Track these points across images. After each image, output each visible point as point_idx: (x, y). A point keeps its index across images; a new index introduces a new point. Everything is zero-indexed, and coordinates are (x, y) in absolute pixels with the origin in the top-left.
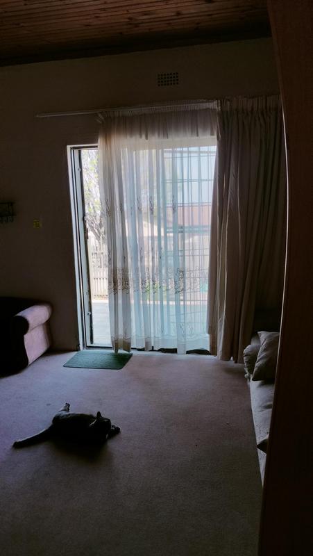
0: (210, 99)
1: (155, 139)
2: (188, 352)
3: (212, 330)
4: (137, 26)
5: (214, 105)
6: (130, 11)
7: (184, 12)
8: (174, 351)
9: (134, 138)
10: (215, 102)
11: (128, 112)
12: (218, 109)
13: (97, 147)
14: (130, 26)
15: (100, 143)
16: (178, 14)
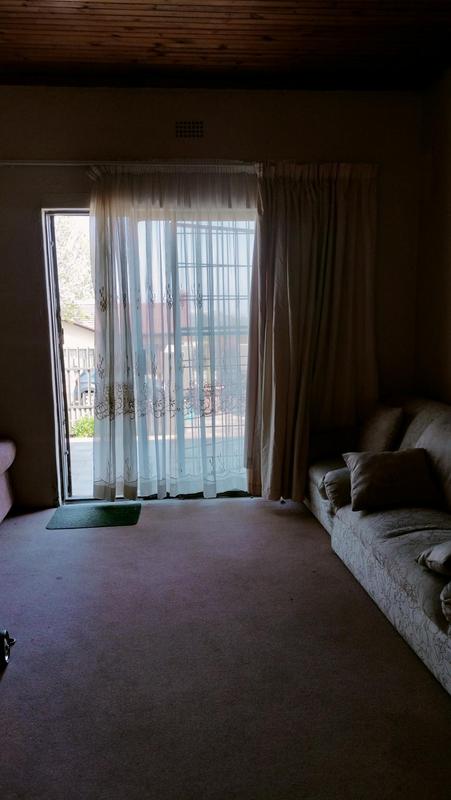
0: (249, 161)
1: (173, 207)
2: (219, 495)
3: (253, 463)
4: (161, 54)
5: (255, 169)
6: (165, 36)
7: (229, 47)
8: (200, 495)
9: (143, 204)
10: (257, 165)
11: (137, 168)
12: (260, 174)
13: (88, 212)
14: (151, 54)
15: (92, 207)
16: (223, 47)
